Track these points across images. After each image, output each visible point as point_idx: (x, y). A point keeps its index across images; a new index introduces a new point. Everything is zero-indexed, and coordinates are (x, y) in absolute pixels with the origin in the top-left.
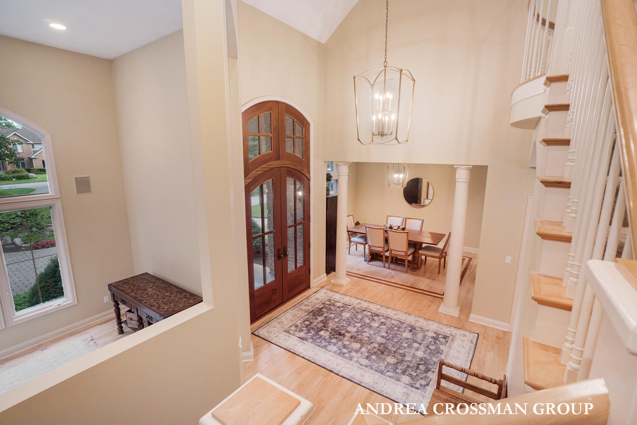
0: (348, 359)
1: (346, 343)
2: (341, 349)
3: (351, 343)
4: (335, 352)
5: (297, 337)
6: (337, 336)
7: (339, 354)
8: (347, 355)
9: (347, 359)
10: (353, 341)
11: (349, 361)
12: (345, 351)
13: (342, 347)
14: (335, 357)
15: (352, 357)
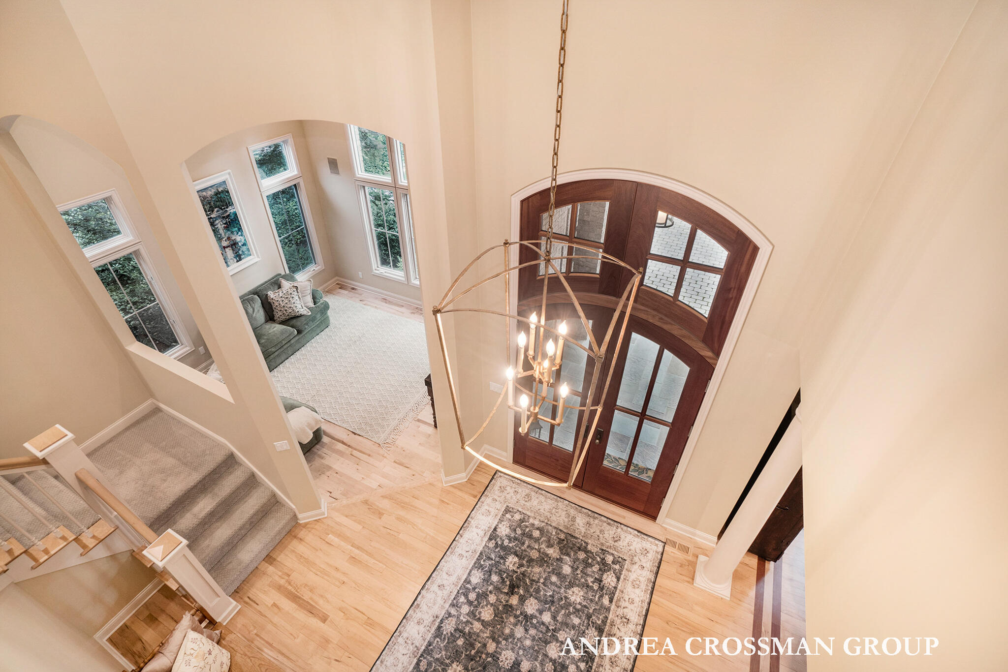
0: (455, 602)
1: (492, 598)
2: (477, 590)
3: (492, 605)
4: (467, 581)
5: (497, 525)
6: (508, 583)
7: (463, 587)
8: (462, 599)
9: (454, 599)
10: (498, 609)
11: (450, 602)
12: (472, 596)
13: (481, 591)
14: (457, 582)
15: (460, 607)
